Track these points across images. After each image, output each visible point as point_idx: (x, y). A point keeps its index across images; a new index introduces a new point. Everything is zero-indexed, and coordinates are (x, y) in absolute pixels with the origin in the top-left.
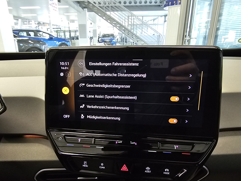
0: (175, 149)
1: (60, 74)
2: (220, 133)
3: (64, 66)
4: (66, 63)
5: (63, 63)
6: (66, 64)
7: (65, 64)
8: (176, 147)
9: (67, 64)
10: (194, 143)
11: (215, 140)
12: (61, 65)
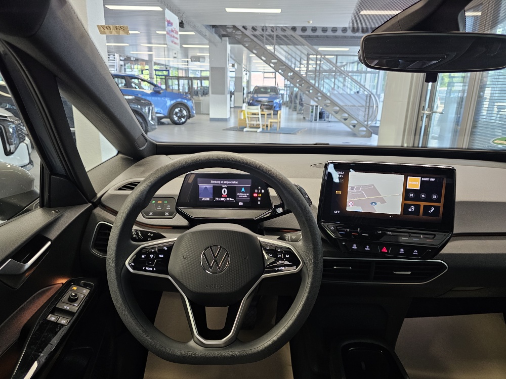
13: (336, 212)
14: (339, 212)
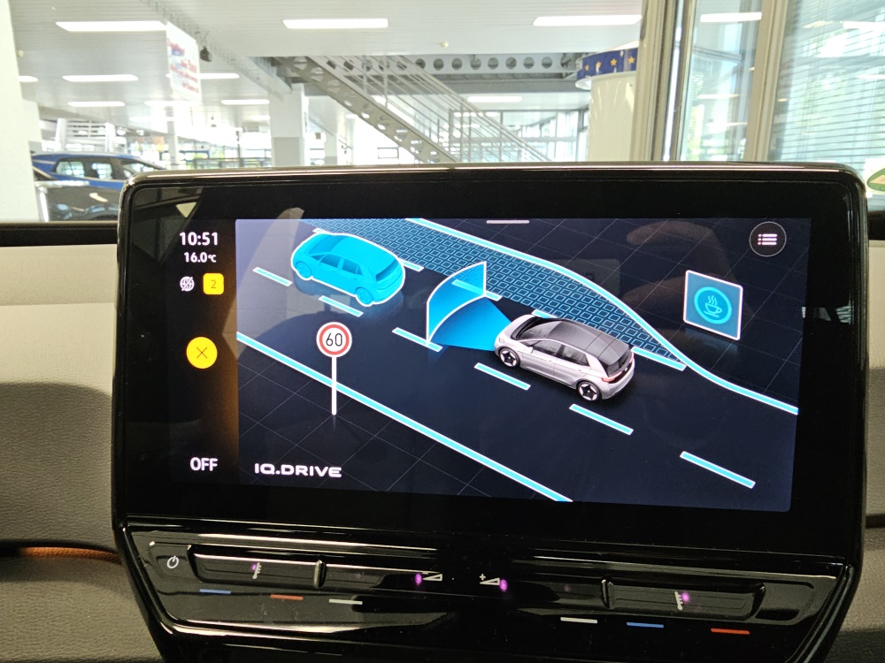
0: (680, 608)
1: (181, 284)
2: (868, 536)
3: (198, 250)
4: (204, 238)
5: (192, 237)
6: (205, 241)
7: (202, 240)
8: (681, 599)
9: (212, 238)
10: (762, 581)
11: (852, 569)
12: (184, 243)
13: (200, 464)
14: (212, 463)
